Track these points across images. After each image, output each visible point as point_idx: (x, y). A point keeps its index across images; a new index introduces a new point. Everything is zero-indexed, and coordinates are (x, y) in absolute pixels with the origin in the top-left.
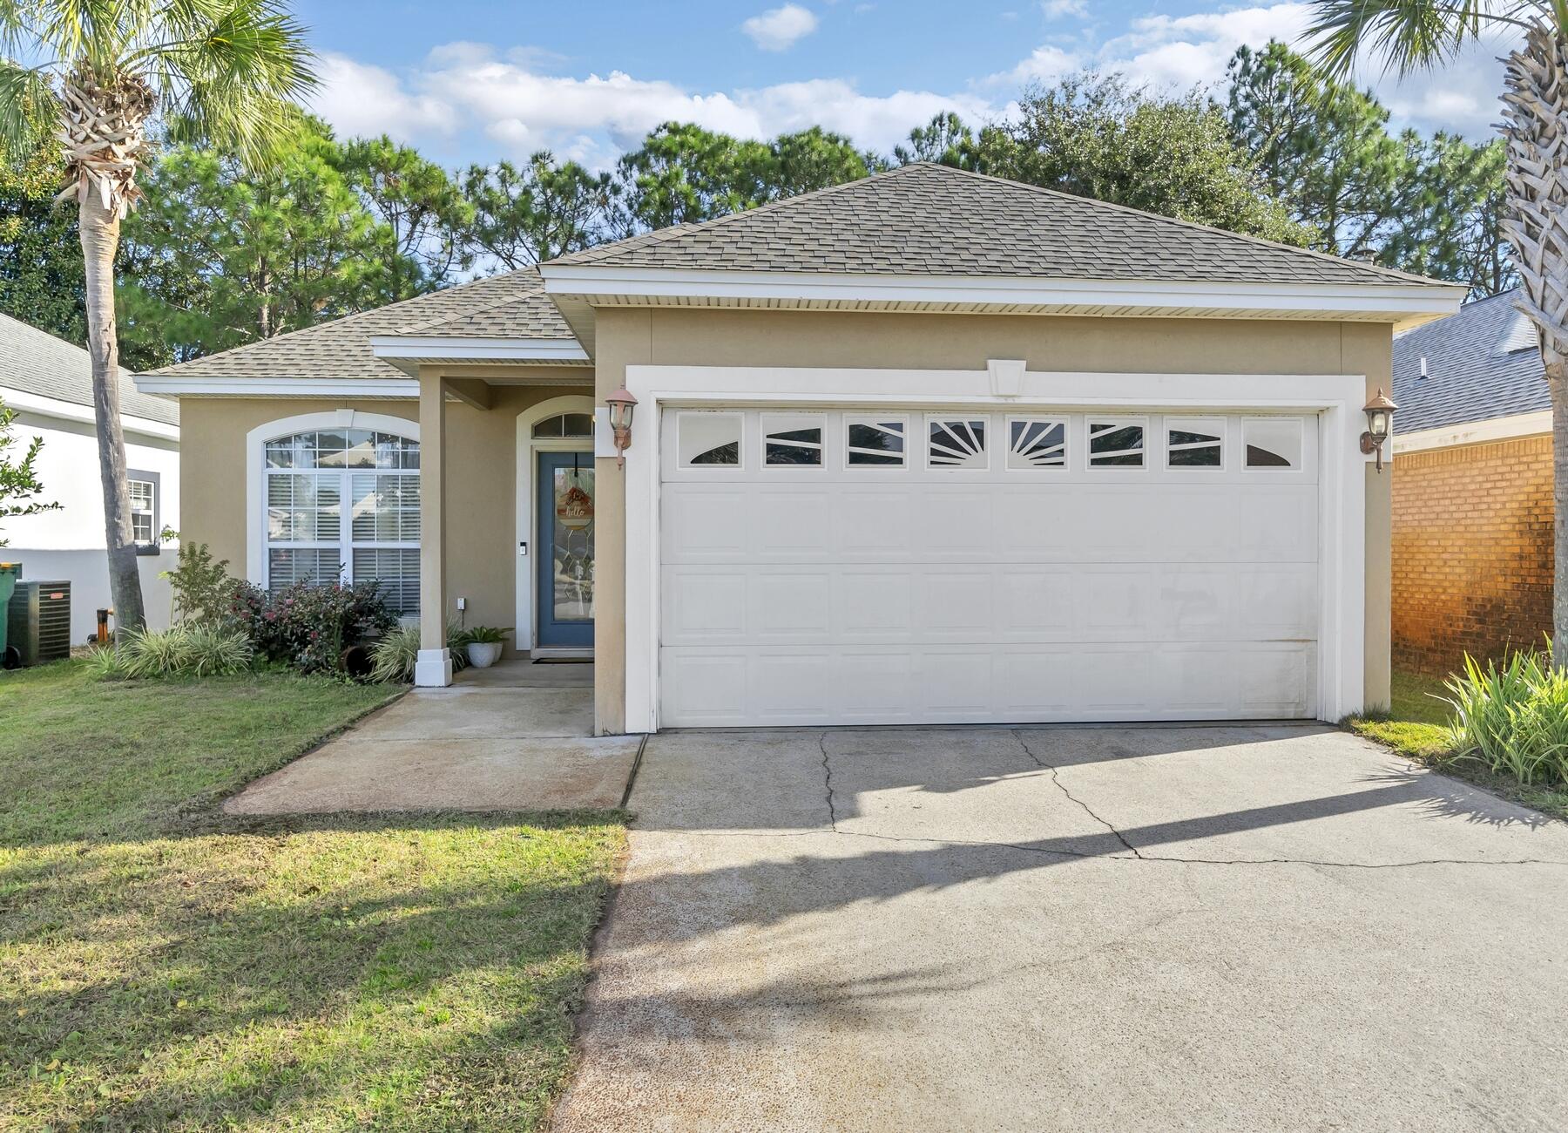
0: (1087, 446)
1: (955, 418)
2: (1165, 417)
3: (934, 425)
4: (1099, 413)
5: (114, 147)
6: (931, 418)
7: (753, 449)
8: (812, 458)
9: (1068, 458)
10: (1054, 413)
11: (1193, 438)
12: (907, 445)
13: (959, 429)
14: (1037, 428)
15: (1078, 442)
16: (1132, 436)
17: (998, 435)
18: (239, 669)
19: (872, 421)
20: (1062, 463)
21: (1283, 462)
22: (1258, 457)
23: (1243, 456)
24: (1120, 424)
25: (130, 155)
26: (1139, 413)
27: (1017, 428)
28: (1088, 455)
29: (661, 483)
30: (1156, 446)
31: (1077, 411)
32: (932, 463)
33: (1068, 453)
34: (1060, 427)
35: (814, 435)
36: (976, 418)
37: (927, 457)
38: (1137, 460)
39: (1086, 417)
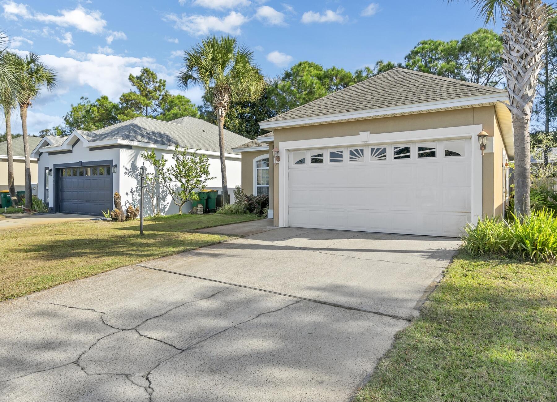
0: (393, 154)
1: (356, 148)
2: (417, 143)
3: (351, 151)
4: (396, 144)
5: (222, 101)
6: (349, 149)
7: (308, 160)
8: (321, 161)
9: (387, 157)
10: (383, 145)
11: (426, 149)
12: (344, 156)
13: (356, 151)
14: (378, 149)
15: (390, 153)
16: (407, 150)
17: (367, 152)
18: (241, 213)
19: (335, 151)
20: (385, 159)
21: (458, 155)
22: (448, 153)
23: (443, 153)
24: (403, 146)
25: (225, 102)
26: (408, 143)
27: (372, 150)
28: (393, 156)
29: (289, 169)
30: (414, 152)
31: (390, 144)
32: (350, 161)
33: (387, 156)
34: (385, 149)
35: (321, 155)
36: (361, 148)
37: (349, 159)
38: (408, 157)
39: (392, 145)
